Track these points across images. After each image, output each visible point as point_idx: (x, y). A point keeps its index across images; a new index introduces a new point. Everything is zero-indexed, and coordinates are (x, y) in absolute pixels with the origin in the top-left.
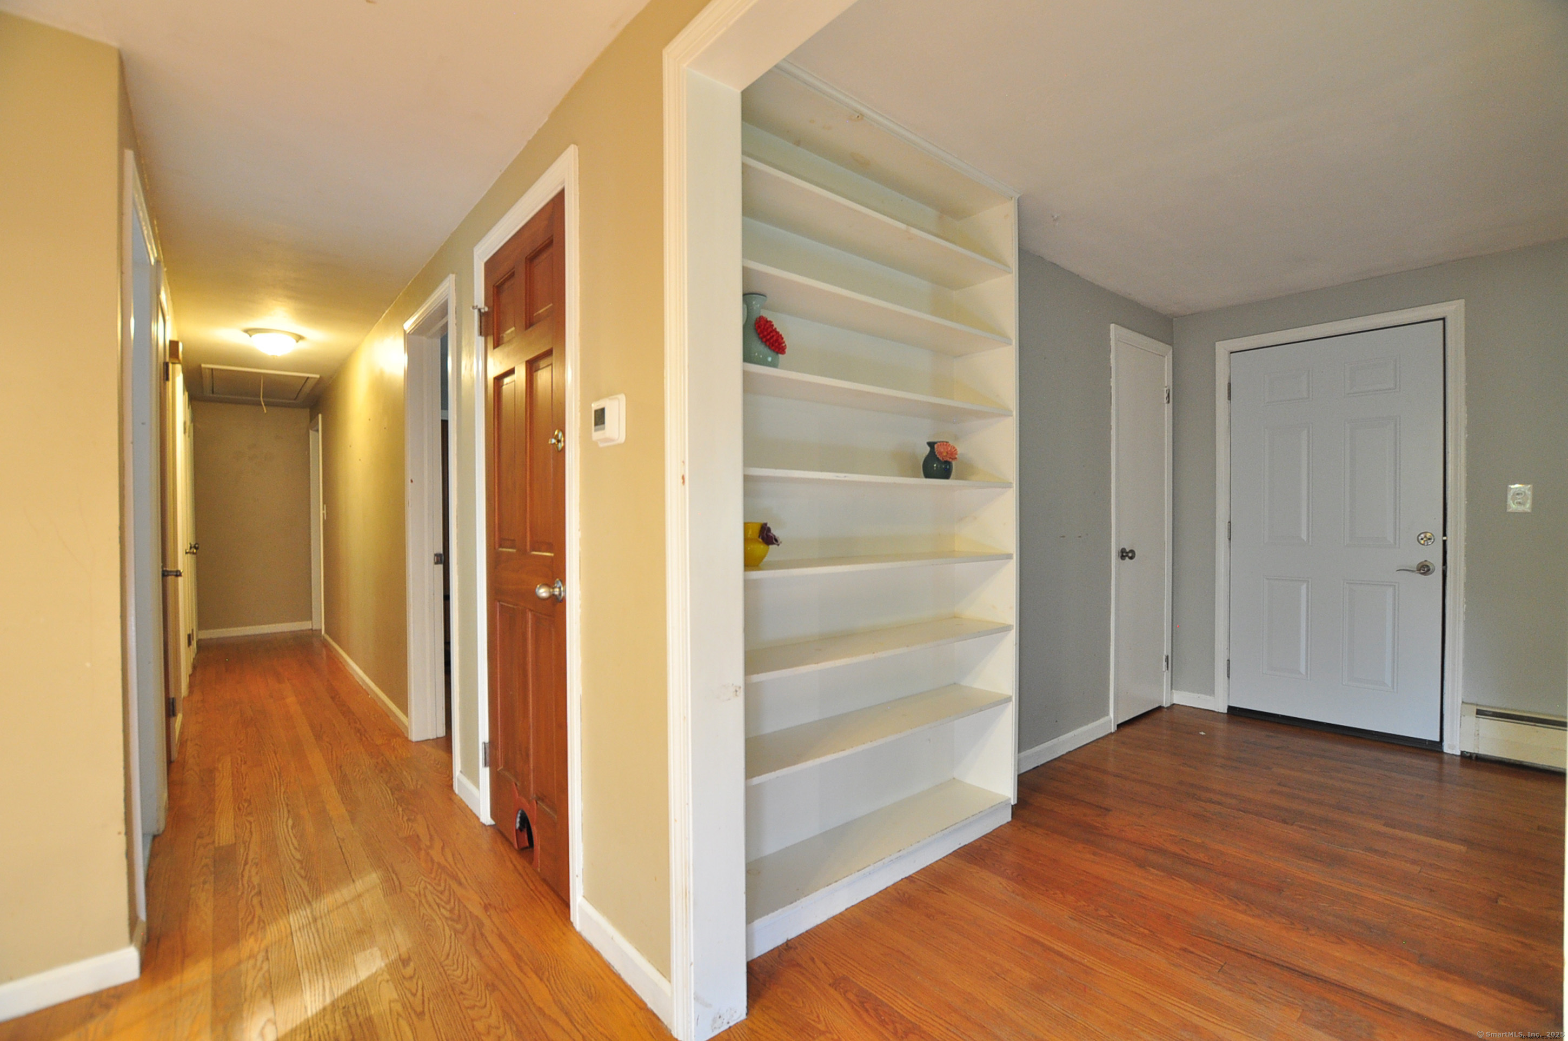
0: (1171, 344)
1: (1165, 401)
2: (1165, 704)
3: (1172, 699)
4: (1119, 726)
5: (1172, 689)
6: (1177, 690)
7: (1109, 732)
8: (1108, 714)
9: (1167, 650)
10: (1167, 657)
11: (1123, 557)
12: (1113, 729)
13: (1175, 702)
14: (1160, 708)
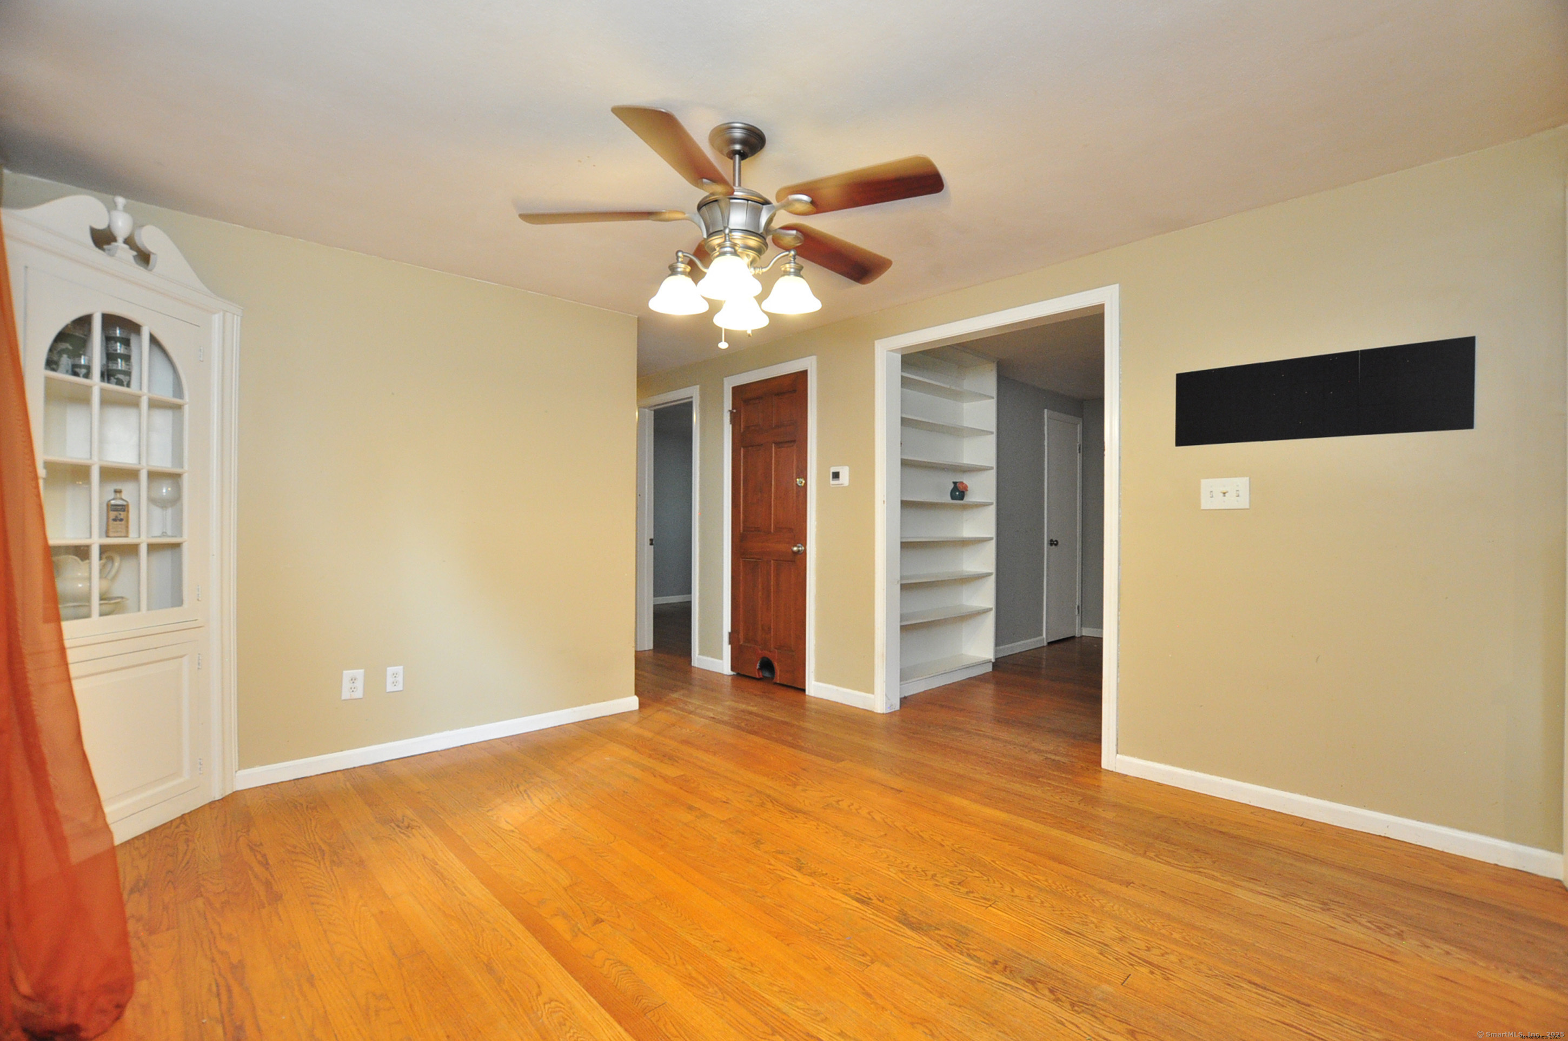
0: (1082, 416)
1: (1078, 451)
2: (1077, 635)
3: (1081, 632)
4: (1050, 644)
5: (1081, 627)
6: (1085, 627)
7: (1042, 645)
8: (1042, 635)
9: (1078, 602)
10: (1078, 607)
11: (1051, 544)
12: (1045, 644)
13: (1084, 634)
14: (1073, 637)
